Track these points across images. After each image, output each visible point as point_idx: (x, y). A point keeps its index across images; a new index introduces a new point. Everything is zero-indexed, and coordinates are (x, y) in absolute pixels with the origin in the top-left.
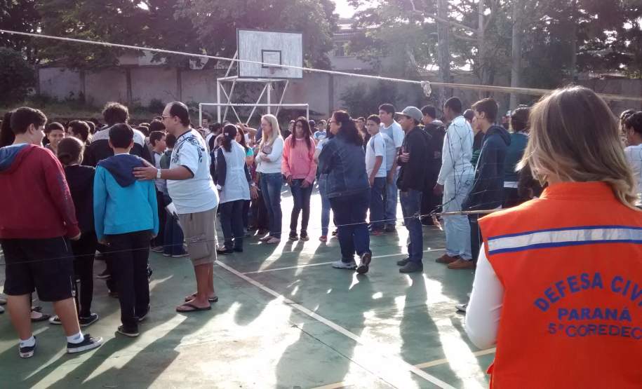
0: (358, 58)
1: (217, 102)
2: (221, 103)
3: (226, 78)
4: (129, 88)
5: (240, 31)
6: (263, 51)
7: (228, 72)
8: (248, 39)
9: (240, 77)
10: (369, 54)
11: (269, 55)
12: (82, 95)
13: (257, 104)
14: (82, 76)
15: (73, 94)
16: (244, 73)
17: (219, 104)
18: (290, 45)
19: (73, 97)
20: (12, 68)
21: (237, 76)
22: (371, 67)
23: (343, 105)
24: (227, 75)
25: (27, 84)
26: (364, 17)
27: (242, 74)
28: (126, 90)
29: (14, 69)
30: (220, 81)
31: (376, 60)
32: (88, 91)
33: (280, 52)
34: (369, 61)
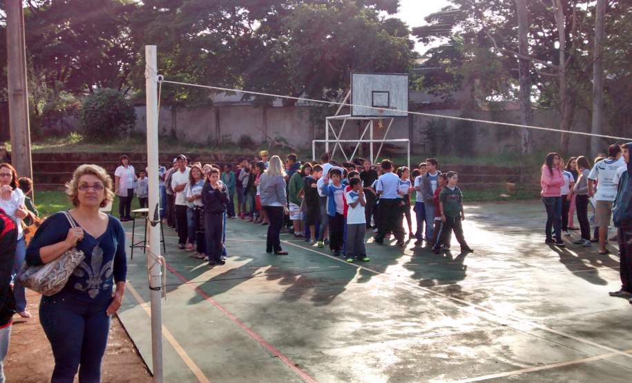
0: (429, 93)
1: (325, 139)
2: (329, 139)
3: (336, 117)
4: (218, 125)
5: (354, 75)
6: (373, 92)
7: (338, 111)
8: (360, 82)
9: (352, 116)
10: (440, 88)
11: (380, 95)
12: (173, 132)
13: (361, 141)
14: (174, 112)
15: (165, 130)
16: (357, 112)
17: (327, 140)
18: (397, 86)
19: (166, 133)
20: (115, 107)
21: (350, 115)
22: (442, 101)
23: (425, 139)
24: (337, 113)
25: (128, 122)
26: (437, 53)
27: (354, 113)
28: (215, 126)
29: (118, 108)
30: (329, 120)
31: (447, 94)
32: (179, 127)
33: (388, 92)
34: (440, 95)
